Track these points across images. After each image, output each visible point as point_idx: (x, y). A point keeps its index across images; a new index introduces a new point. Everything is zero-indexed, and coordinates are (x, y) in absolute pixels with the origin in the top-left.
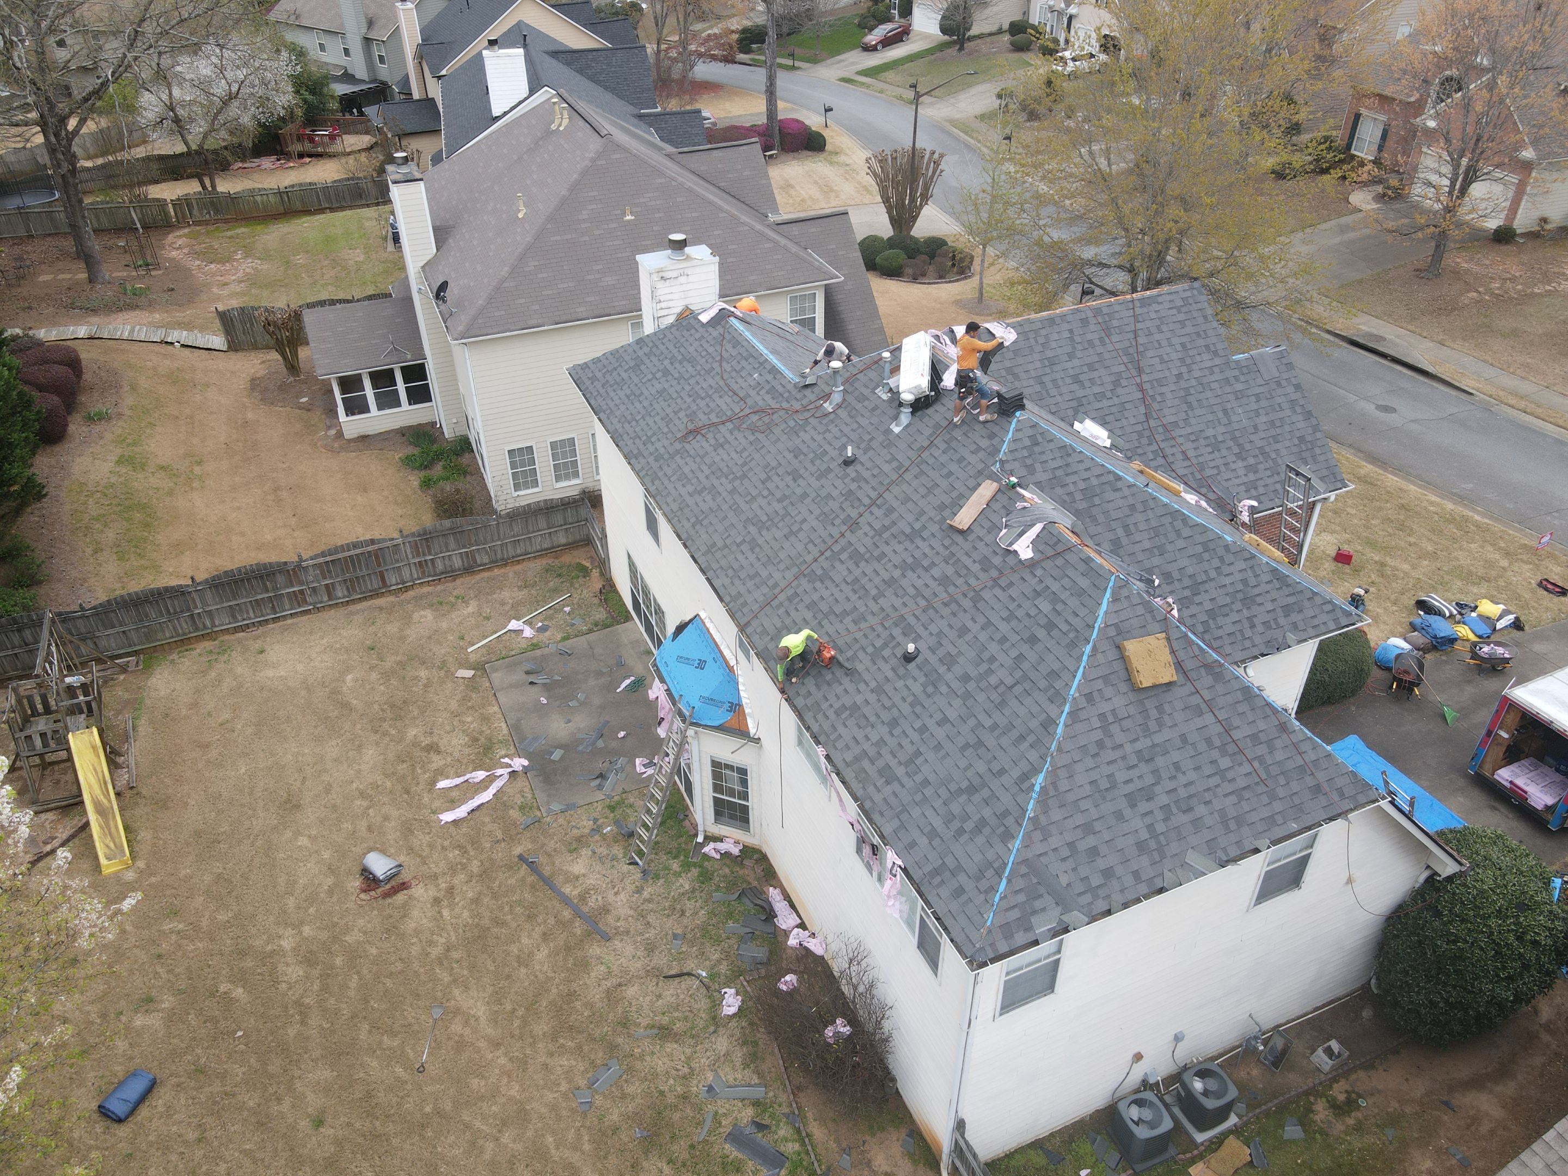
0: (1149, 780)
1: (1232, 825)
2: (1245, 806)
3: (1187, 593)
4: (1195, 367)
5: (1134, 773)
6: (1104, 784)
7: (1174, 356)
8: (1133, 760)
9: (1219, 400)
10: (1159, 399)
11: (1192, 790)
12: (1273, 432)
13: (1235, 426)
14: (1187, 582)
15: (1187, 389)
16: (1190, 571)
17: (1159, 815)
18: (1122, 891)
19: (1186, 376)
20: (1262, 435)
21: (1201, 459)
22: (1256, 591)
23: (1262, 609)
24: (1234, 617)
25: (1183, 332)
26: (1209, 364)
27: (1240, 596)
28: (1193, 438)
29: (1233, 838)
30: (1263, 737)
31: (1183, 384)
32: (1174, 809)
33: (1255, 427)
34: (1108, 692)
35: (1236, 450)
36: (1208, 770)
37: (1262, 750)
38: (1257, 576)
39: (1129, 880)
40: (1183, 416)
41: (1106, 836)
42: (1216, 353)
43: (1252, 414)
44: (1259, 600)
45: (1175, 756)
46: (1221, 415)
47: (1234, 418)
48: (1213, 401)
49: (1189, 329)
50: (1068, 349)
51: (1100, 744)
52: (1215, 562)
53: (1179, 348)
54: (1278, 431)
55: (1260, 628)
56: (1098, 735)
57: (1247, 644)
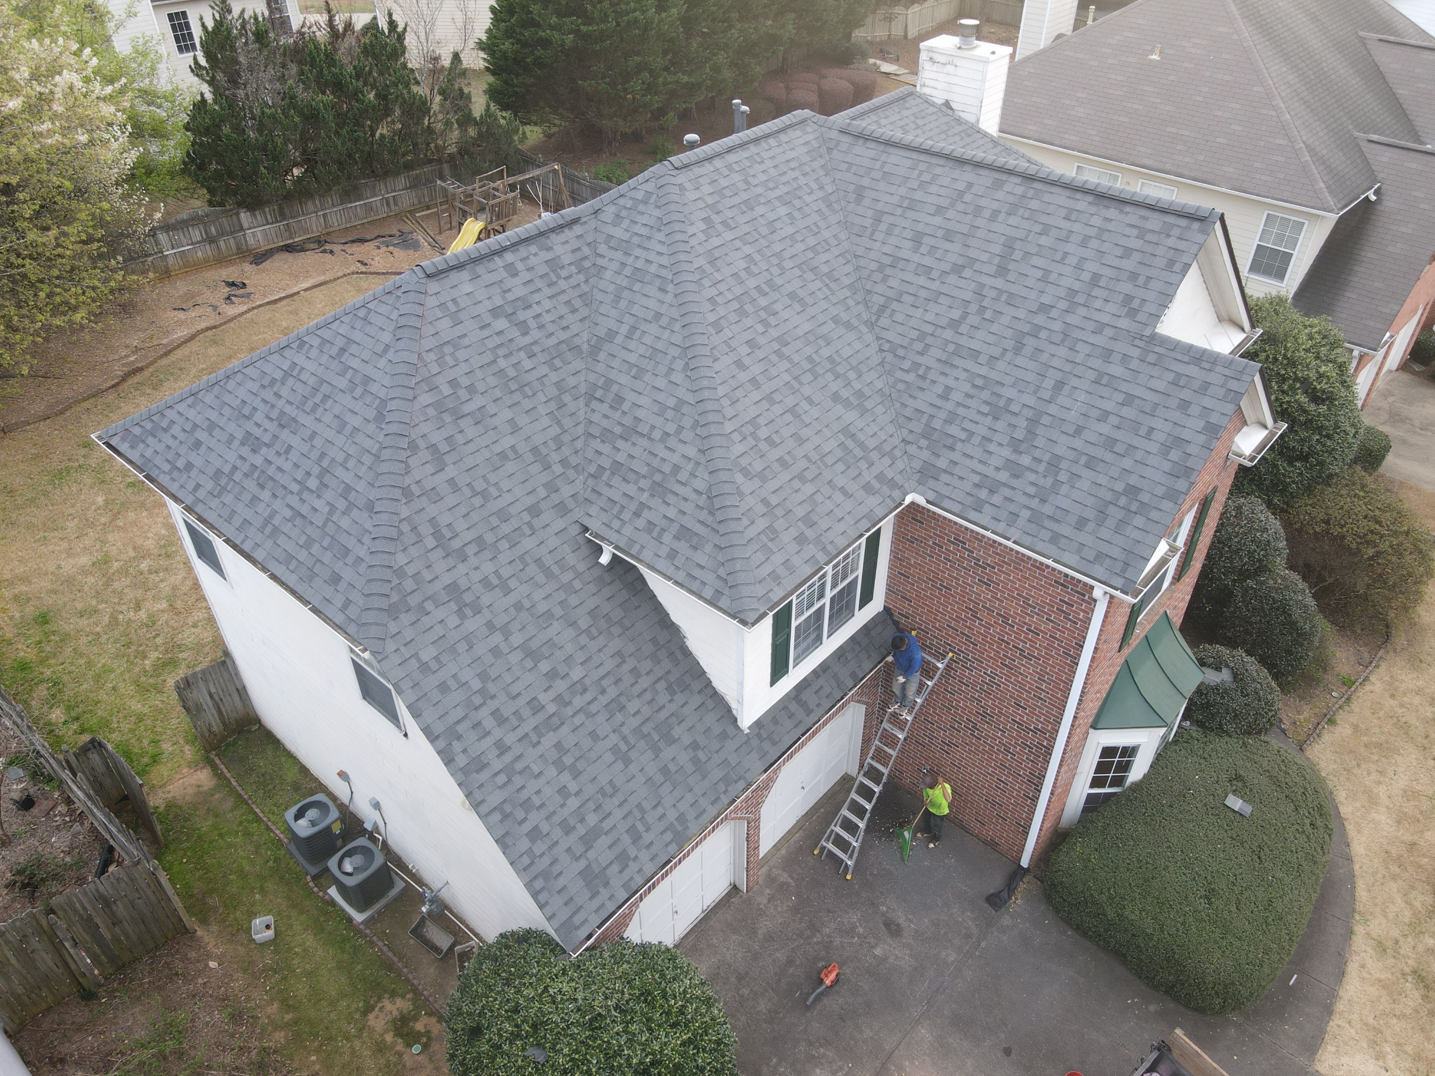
0: (266, 438)
1: (269, 529)
2: (288, 526)
3: (618, 430)
4: (1082, 311)
5: (267, 424)
6: (246, 411)
7: (1066, 282)
8: (274, 414)
9: (1068, 367)
10: (988, 315)
11: (278, 476)
12: (1099, 453)
13: (1053, 409)
14: (628, 421)
15: (1039, 328)
16: (641, 414)
17: (246, 467)
18: (182, 486)
19: (1054, 313)
20: (1078, 443)
21: (961, 411)
22: (678, 488)
23: (663, 509)
24: (631, 490)
25: (1116, 262)
26: (1106, 319)
27: (658, 477)
28: (979, 382)
29: (259, 538)
30: (352, 496)
31: (1040, 320)
32: (256, 475)
33: (1079, 430)
34: (314, 353)
35: (1019, 434)
36: (299, 476)
37: (341, 504)
38: (693, 475)
39: (190, 486)
40: (996, 352)
41: (212, 443)
42: (1132, 313)
43: (1095, 413)
44: (670, 498)
45: (295, 441)
46: (1048, 383)
47: (1061, 400)
48: (1056, 363)
49: (1128, 264)
50: (945, 203)
51: (273, 381)
52: (671, 428)
53: (1086, 276)
54: (1109, 457)
55: (641, 523)
56: (278, 375)
57: (616, 524)
